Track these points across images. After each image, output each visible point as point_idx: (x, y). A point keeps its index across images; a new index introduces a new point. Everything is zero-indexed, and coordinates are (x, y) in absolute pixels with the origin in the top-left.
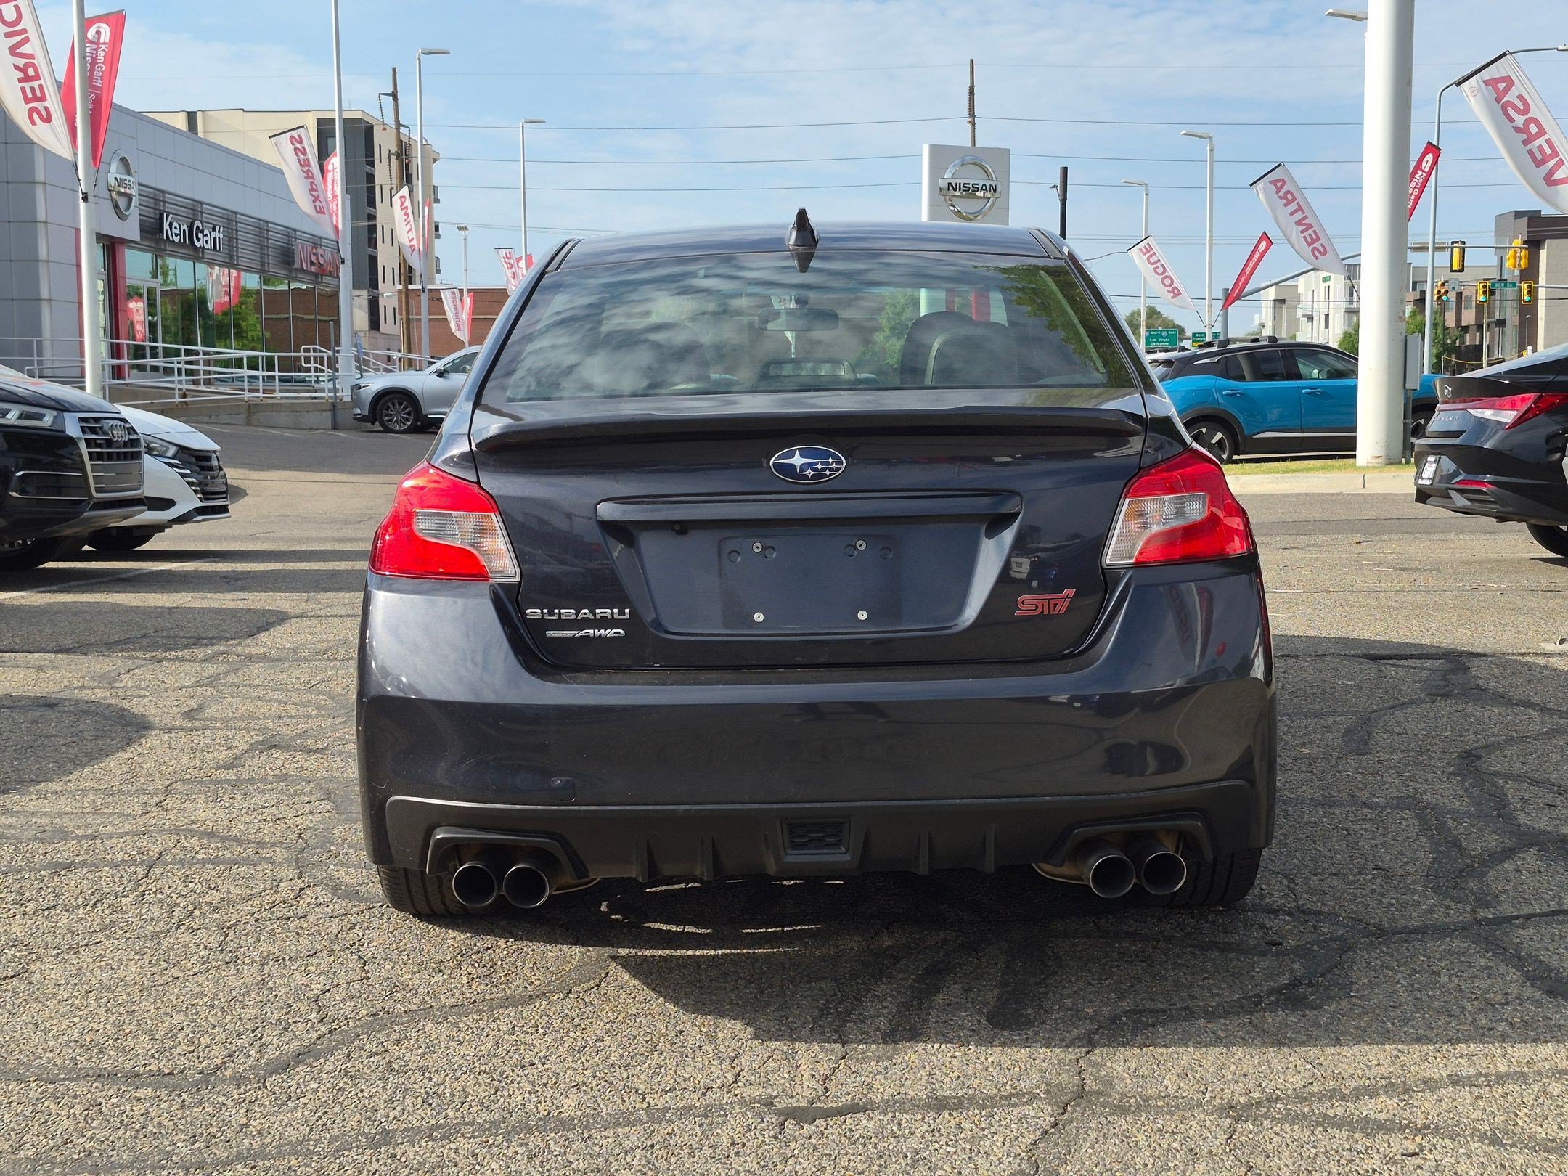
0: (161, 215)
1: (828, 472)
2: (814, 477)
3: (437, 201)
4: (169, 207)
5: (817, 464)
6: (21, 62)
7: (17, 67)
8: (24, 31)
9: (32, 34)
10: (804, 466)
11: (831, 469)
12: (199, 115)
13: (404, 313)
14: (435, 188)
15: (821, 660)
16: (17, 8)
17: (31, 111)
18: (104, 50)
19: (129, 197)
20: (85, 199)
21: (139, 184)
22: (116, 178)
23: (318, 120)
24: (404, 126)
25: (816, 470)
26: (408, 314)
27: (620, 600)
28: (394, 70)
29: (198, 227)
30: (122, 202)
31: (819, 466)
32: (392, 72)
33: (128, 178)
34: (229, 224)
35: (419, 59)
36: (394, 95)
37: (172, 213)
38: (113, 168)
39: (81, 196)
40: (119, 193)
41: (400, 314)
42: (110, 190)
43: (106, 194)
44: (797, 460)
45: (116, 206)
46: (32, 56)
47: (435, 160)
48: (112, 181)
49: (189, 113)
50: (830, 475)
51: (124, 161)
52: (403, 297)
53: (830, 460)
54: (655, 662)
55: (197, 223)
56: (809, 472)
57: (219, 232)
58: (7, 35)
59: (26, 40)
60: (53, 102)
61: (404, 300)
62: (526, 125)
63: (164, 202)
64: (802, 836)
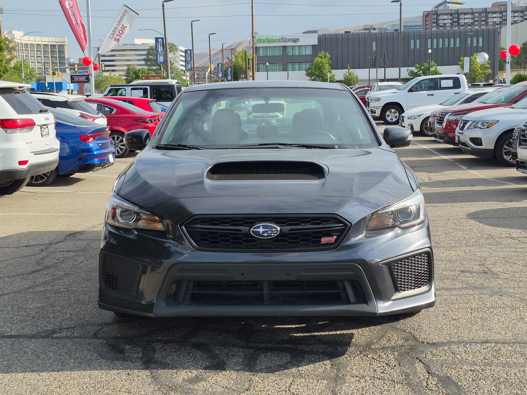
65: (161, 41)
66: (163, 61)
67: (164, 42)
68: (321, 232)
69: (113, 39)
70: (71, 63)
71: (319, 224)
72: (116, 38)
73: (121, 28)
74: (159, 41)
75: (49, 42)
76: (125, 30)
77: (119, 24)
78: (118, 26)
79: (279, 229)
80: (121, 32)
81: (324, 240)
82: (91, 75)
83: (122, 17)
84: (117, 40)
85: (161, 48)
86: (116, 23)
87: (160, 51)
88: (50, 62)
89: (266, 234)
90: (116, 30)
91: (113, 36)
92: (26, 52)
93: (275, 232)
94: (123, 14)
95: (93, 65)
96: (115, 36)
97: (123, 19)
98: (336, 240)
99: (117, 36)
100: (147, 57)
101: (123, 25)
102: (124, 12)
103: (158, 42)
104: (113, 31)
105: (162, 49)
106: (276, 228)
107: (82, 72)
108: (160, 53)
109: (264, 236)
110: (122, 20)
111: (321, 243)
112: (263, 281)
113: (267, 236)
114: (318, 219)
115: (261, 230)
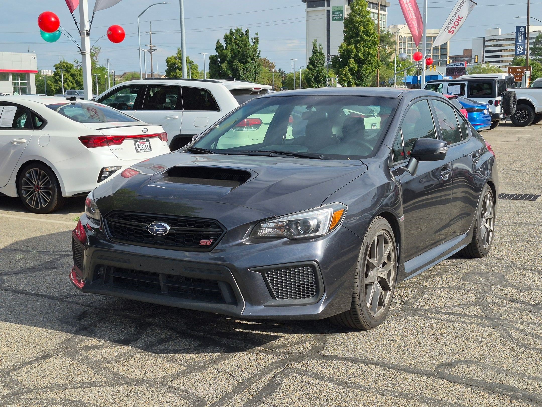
65: (523, 30)
66: (522, 51)
67: (526, 31)
68: (201, 235)
69: (448, 31)
70: (404, 58)
71: (202, 227)
72: (451, 31)
73: (457, 19)
74: (521, 30)
75: (432, 34)
76: (460, 21)
77: (455, 16)
78: (453, 18)
79: (169, 228)
80: (456, 23)
81: (203, 242)
82: (422, 70)
83: (459, 9)
84: (451, 32)
85: (523, 37)
86: (453, 15)
87: (520, 41)
88: (432, 54)
89: (158, 232)
90: (451, 22)
91: (448, 28)
92: (409, 45)
93: (165, 231)
94: (460, 5)
95: (425, 60)
96: (450, 28)
97: (460, 10)
98: (212, 243)
99: (452, 28)
100: (535, 46)
101: (459, 16)
102: (462, 2)
103: (519, 31)
104: (448, 24)
105: (523, 39)
106: (166, 228)
107: (458, 65)
108: (521, 43)
109: (157, 234)
110: (458, 12)
111: (200, 245)
112: (159, 273)
113: (159, 234)
114: (202, 223)
115: (155, 228)
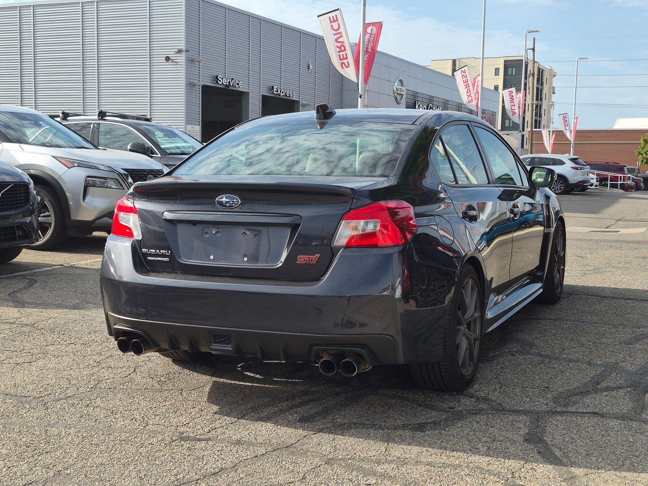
0: (416, 102)
1: (234, 205)
2: (229, 206)
3: (554, 93)
4: (419, 99)
5: (230, 201)
6: (339, 45)
7: (338, 47)
8: (341, 33)
9: (344, 34)
10: (226, 202)
11: (235, 204)
12: (457, 61)
13: (530, 141)
14: (554, 88)
15: (230, 275)
16: (338, 24)
17: (342, 63)
18: (373, 37)
19: (402, 95)
20: (360, 97)
21: (406, 90)
22: (397, 88)
23: (505, 61)
24: (537, 62)
25: (230, 204)
26: (532, 141)
27: (167, 248)
28: (534, 39)
29: (430, 106)
30: (399, 97)
31: (231, 203)
32: (533, 40)
33: (402, 88)
34: (445, 105)
35: (526, 35)
36: (533, 50)
37: (420, 101)
38: (396, 84)
39: (359, 96)
40: (398, 94)
41: (529, 141)
42: (394, 93)
43: (393, 94)
44: (224, 200)
45: (396, 99)
46: (343, 42)
47: (554, 76)
48: (395, 89)
49: (453, 60)
50: (235, 206)
51: (401, 81)
52: (530, 134)
53: (235, 200)
54: (178, 271)
55: (431, 105)
56: (228, 205)
57: (439, 108)
58: (335, 34)
59: (341, 36)
60: (351, 60)
61: (530, 135)
62: (579, 60)
63: (417, 97)
64: (218, 339)
